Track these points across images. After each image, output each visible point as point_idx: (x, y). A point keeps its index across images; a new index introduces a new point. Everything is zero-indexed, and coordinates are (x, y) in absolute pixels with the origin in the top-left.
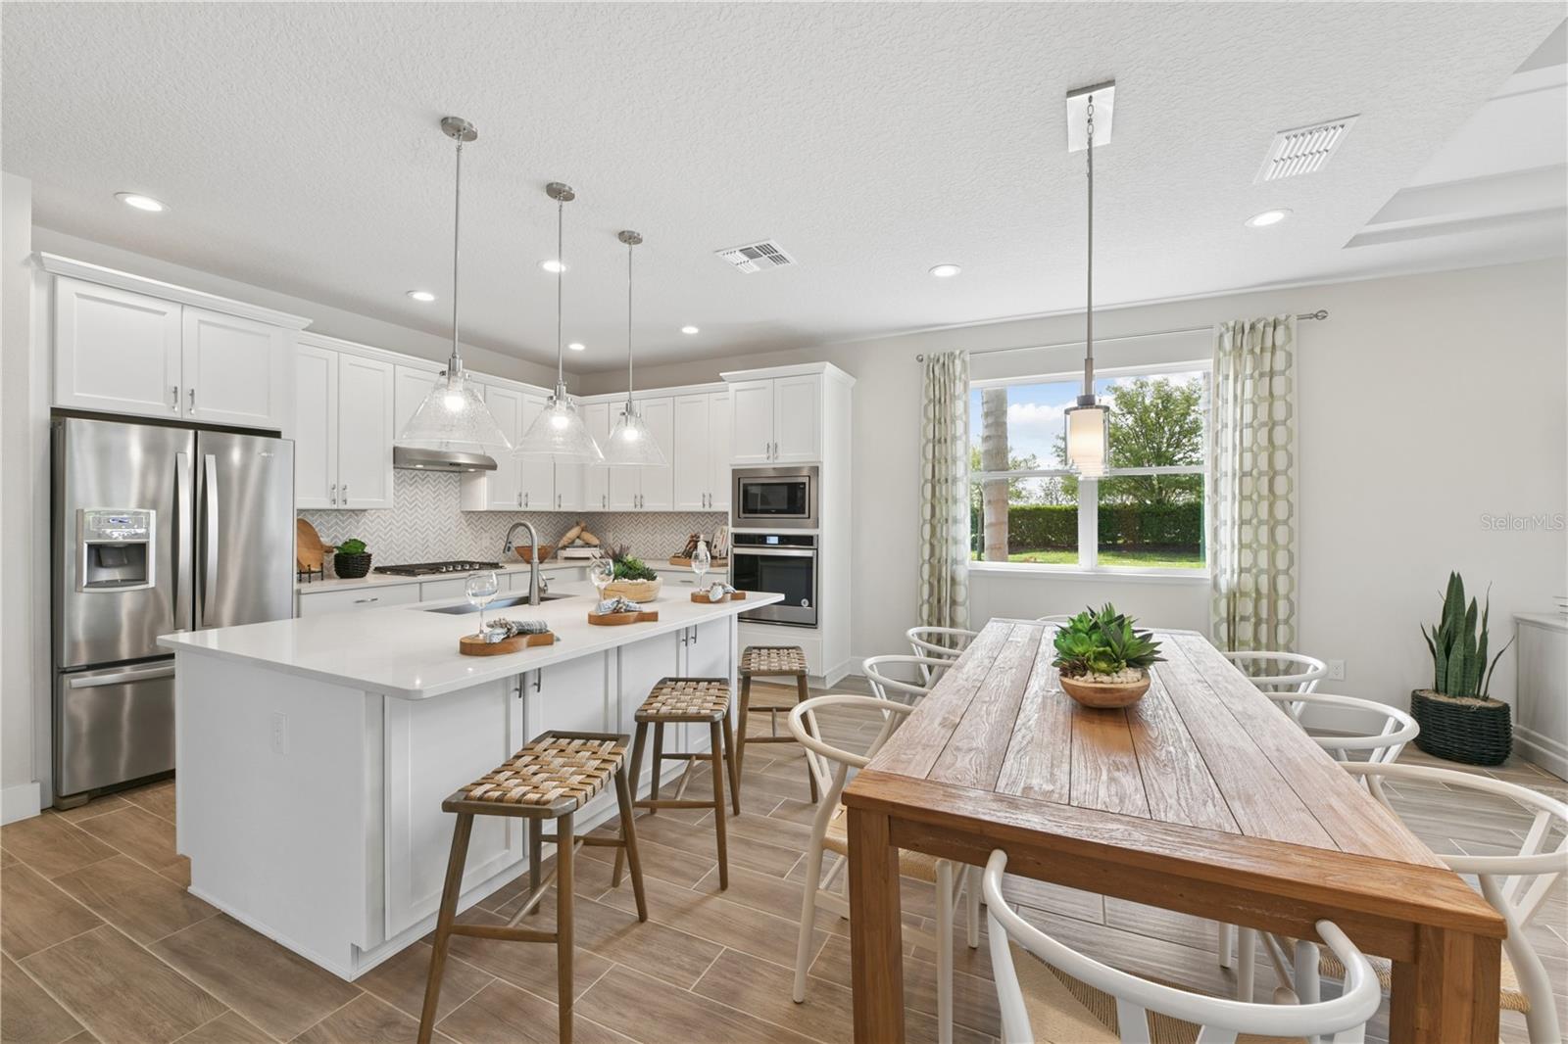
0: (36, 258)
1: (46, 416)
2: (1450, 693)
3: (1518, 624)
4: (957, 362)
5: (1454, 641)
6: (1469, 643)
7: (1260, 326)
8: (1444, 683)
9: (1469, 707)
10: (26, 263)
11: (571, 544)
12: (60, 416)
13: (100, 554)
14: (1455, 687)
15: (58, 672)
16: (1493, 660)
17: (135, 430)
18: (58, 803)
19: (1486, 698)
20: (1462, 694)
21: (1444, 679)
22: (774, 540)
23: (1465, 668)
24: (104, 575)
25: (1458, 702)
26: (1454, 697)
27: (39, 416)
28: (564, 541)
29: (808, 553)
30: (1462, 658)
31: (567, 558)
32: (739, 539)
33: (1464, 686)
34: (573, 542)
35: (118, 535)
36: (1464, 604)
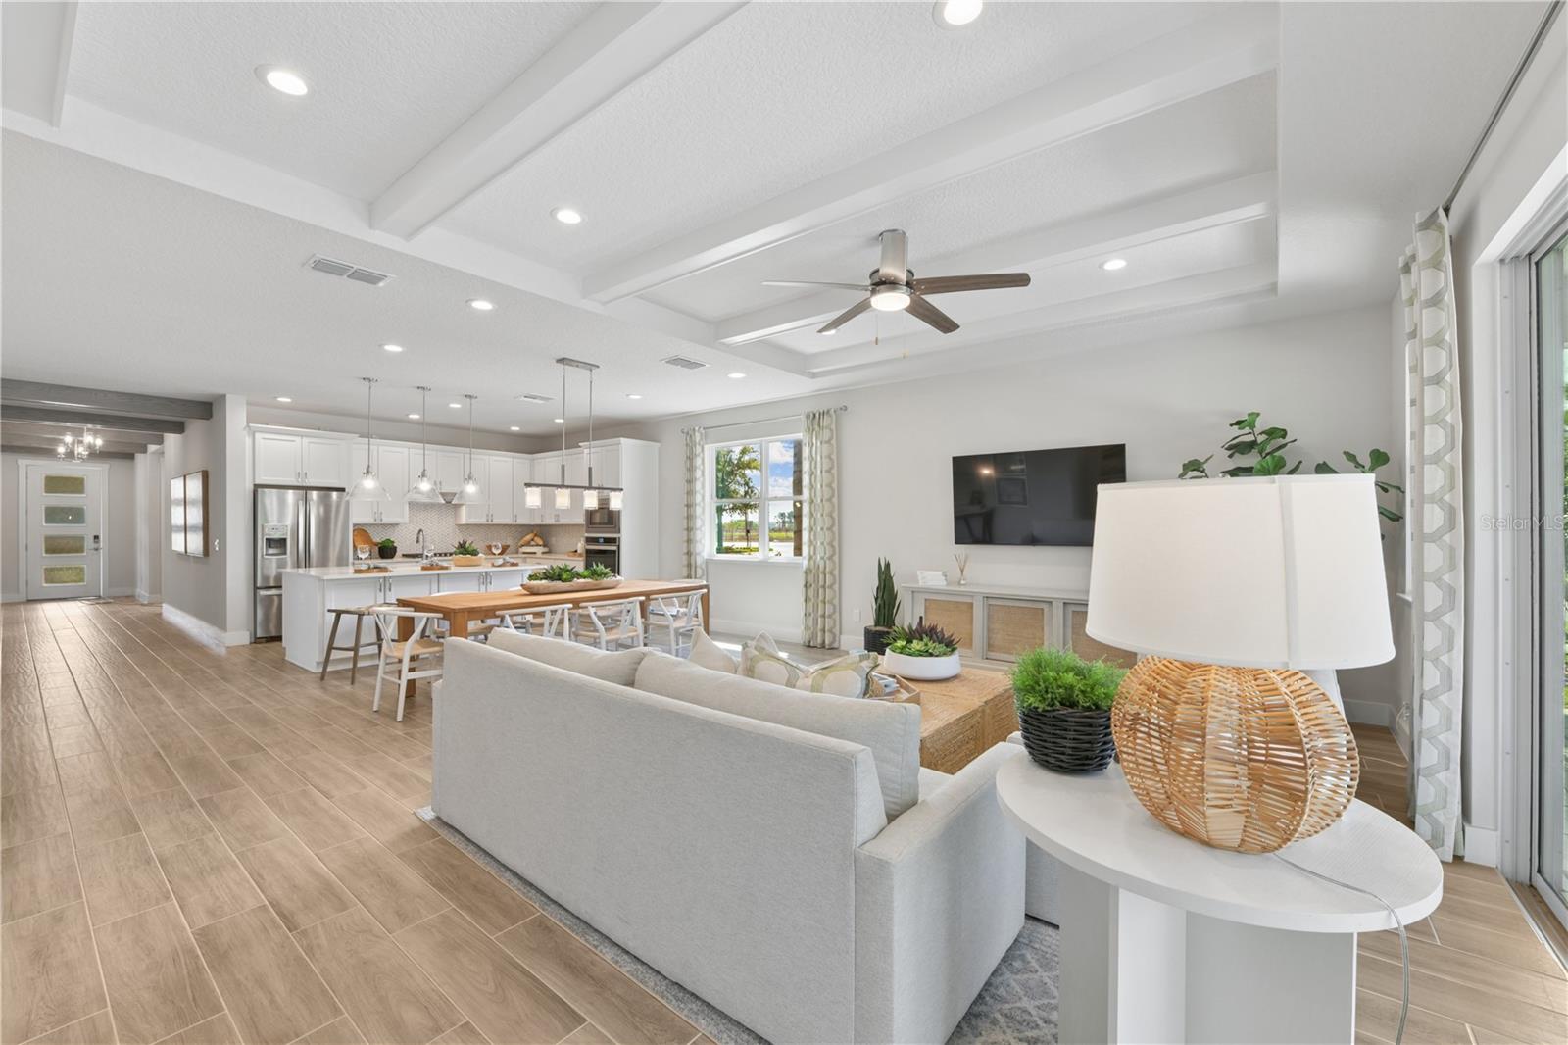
0: (248, 426)
1: (252, 487)
4: (697, 434)
7: (817, 415)
10: (245, 429)
11: (528, 544)
12: (257, 487)
13: (270, 542)
15: (256, 588)
17: (291, 492)
18: (256, 640)
22: (601, 540)
24: (271, 551)
27: (249, 487)
28: (522, 542)
29: (614, 548)
31: (524, 553)
32: (589, 540)
34: (529, 542)
35: (277, 536)
36: (889, 576)
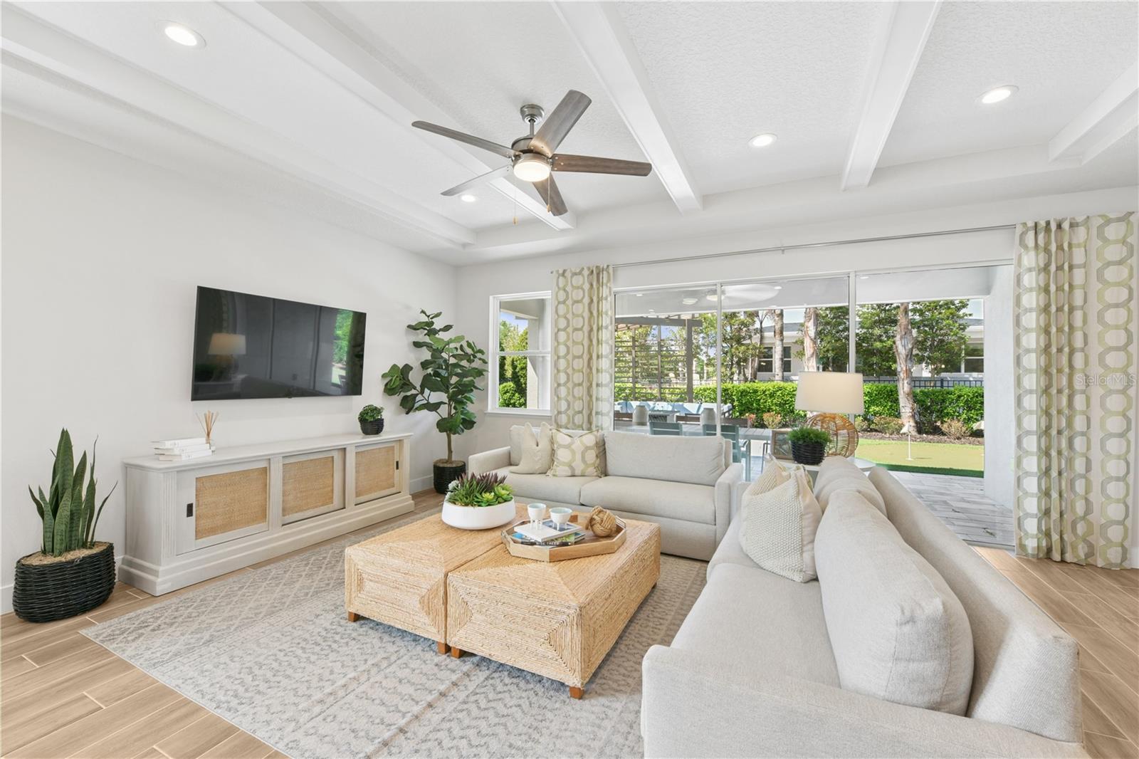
2: (56, 552)
3: (126, 468)
5: (62, 498)
6: (76, 498)
8: (51, 543)
9: (72, 562)
14: (61, 544)
16: (100, 506)
19: (93, 545)
20: (69, 549)
21: (51, 539)
23: (72, 523)
25: (63, 560)
26: (60, 554)
30: (69, 513)
33: (71, 540)
36: (72, 461)
